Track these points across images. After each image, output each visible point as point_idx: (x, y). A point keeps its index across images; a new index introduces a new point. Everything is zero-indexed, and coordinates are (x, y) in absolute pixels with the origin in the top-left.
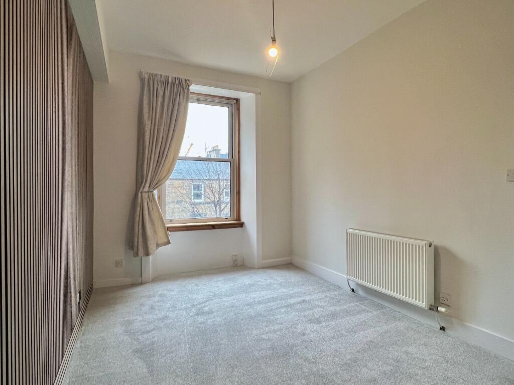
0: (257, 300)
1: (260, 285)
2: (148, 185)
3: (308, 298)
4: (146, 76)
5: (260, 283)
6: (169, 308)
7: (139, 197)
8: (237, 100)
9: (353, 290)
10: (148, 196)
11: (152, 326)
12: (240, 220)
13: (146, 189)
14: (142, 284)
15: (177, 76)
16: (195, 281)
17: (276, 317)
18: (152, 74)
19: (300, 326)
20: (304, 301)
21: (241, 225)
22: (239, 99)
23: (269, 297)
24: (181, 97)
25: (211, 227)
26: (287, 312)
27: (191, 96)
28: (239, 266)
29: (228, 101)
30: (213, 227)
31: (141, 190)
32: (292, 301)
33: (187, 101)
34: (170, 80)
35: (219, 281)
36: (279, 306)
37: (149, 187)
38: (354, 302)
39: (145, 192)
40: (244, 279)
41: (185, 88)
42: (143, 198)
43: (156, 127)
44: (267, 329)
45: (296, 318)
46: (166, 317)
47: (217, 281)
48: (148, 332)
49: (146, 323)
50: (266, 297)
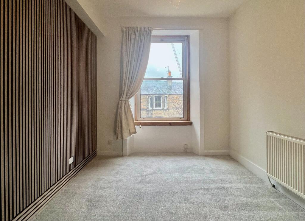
0: (185, 179)
1: (195, 168)
2: (125, 96)
3: (227, 185)
4: (125, 29)
5: (196, 167)
6: (126, 175)
7: (120, 103)
8: (188, 37)
9: (274, 186)
10: (125, 103)
11: (109, 185)
12: (190, 120)
13: (124, 98)
14: (122, 156)
15: (143, 26)
16: (153, 159)
17: (192, 197)
18: (128, 27)
19: (206, 209)
20: (223, 188)
21: (190, 124)
22: (189, 36)
23: (197, 179)
24: (145, 39)
25: (169, 124)
26: (203, 194)
27: (152, 38)
28: (188, 152)
29: (182, 38)
30: (170, 124)
31: (121, 99)
32: (212, 186)
33: (150, 42)
34: (139, 29)
35: (168, 161)
36: (200, 188)
37: (126, 97)
38: (270, 197)
39: (123, 100)
40: (186, 162)
41: (148, 34)
42: (122, 104)
43: (130, 60)
44: (179, 205)
45: (207, 201)
46: (120, 181)
47: (167, 161)
48: (104, 188)
49: (107, 182)
50: (194, 179)
